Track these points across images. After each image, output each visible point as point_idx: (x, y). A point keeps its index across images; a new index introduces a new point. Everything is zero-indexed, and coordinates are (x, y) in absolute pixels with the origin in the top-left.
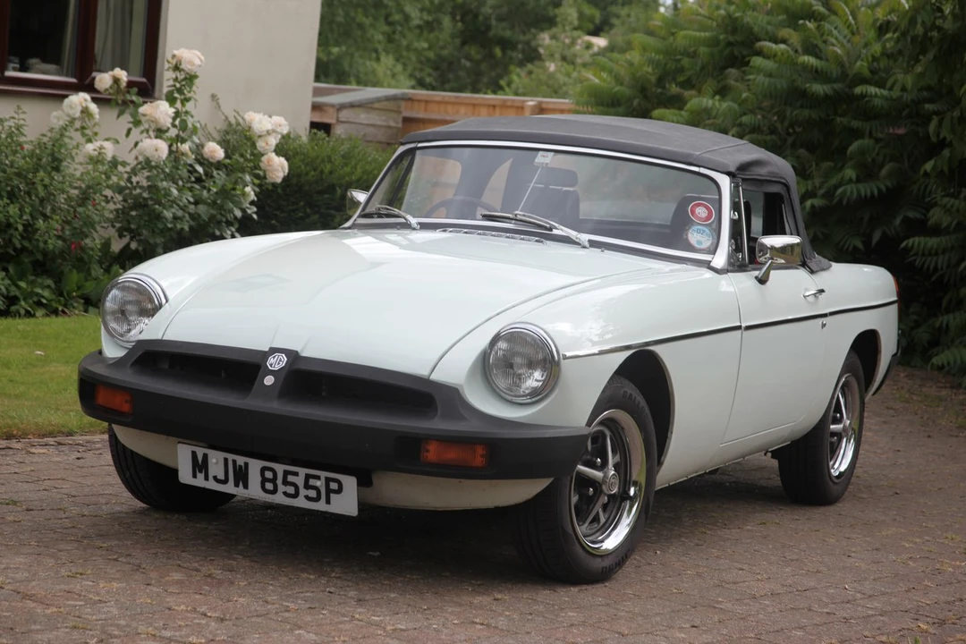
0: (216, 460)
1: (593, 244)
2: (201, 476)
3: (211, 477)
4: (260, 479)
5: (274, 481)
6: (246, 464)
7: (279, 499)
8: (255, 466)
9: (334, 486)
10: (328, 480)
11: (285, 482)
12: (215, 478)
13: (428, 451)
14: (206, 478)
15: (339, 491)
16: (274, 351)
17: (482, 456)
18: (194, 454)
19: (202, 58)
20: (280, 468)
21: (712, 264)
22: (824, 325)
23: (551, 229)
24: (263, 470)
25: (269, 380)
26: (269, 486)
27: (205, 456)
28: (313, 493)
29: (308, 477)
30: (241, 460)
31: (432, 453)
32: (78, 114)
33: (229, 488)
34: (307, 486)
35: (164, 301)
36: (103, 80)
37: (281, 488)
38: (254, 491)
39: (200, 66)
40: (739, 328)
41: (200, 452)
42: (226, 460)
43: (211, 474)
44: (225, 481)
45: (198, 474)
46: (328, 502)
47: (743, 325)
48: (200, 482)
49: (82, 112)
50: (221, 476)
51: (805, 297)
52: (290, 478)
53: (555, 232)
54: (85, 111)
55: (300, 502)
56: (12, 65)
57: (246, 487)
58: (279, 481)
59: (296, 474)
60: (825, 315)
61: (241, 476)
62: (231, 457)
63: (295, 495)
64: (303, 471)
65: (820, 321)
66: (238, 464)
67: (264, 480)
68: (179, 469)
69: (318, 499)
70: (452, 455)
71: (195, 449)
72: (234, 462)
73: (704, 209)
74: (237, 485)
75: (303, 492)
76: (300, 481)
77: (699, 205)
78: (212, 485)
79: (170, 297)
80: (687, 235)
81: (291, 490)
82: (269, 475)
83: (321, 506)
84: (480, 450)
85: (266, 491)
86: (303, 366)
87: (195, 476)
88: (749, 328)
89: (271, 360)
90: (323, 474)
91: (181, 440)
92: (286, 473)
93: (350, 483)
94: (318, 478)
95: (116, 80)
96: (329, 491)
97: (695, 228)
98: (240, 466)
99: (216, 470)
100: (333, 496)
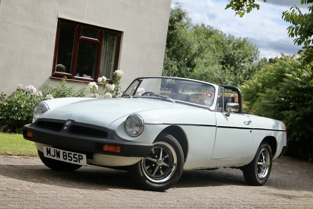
0: (52, 150)
1: (176, 102)
2: (49, 155)
3: (51, 155)
4: (63, 155)
5: (66, 156)
6: (59, 151)
7: (67, 161)
8: (61, 151)
9: (81, 157)
10: (79, 156)
11: (69, 156)
12: (52, 155)
13: (104, 148)
14: (50, 156)
15: (82, 159)
16: (68, 120)
17: (119, 149)
18: (47, 148)
19: (123, 72)
20: (67, 152)
21: (210, 109)
22: (251, 131)
23: (166, 98)
24: (63, 153)
25: (65, 128)
26: (65, 157)
27: (50, 149)
28: (75, 159)
29: (74, 155)
30: (58, 150)
31: (106, 148)
32: (92, 87)
33: (56, 158)
34: (74, 157)
35: (48, 109)
36: (100, 79)
37: (68, 158)
38: (61, 159)
39: (122, 74)
40: (215, 126)
41: (49, 148)
42: (55, 150)
44: (54, 156)
45: (48, 154)
46: (79, 162)
47: (217, 125)
48: (49, 156)
49: (93, 87)
50: (54, 155)
51: (244, 122)
52: (70, 155)
53: (167, 99)
54: (94, 87)
55: (73, 162)
56: (77, 75)
57: (59, 158)
58: (67, 156)
59: (71, 154)
60: (252, 129)
61: (58, 155)
62: (56, 149)
63: (71, 160)
64: (73, 153)
65: (250, 130)
67: (64, 156)
68: (44, 153)
69: (76, 161)
70: (111, 149)
71: (47, 147)
72: (56, 150)
73: (210, 94)
74: (57, 157)
75: (73, 159)
76: (72, 156)
77: (209, 93)
78: (51, 157)
79: (50, 108)
80: (204, 101)
81: (70, 158)
82: (65, 154)
84: (119, 148)
85: (64, 159)
86: (75, 124)
87: (47, 155)
88: (219, 127)
89: (67, 123)
90: (78, 154)
91: (44, 144)
92: (69, 154)
93: (84, 156)
94: (76, 155)
95: (103, 80)
96: (80, 159)
97: (207, 99)
99: (52, 153)
100: (80, 160)
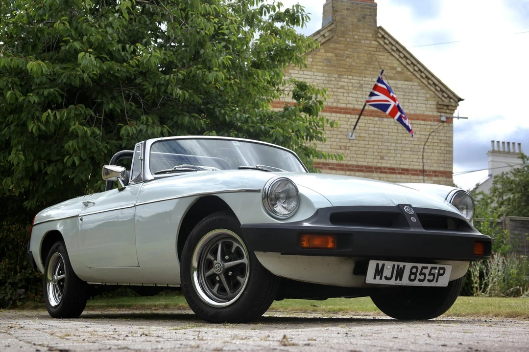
0: (389, 266)
3: (383, 277)
5: (415, 274)
6: (404, 266)
7: (416, 283)
8: (409, 266)
9: (441, 272)
10: (440, 269)
11: (421, 274)
12: (386, 278)
14: (381, 279)
15: (443, 274)
18: (378, 265)
20: (420, 266)
24: (412, 268)
26: (413, 277)
27: (383, 265)
28: (431, 277)
29: (431, 269)
30: (402, 265)
33: (392, 282)
34: (430, 274)
37: (418, 277)
38: (405, 281)
41: (381, 263)
42: (394, 265)
43: (384, 275)
44: (390, 279)
45: (377, 276)
46: (437, 281)
48: (378, 281)
50: (389, 276)
52: (424, 271)
55: (426, 284)
57: (401, 280)
58: (418, 273)
59: (427, 268)
61: (400, 274)
62: (396, 263)
63: (424, 280)
64: (430, 266)
66: (400, 267)
67: (411, 273)
69: (433, 281)
71: (379, 261)
72: (398, 266)
74: (396, 279)
75: (428, 277)
76: (427, 271)
78: (384, 282)
81: (422, 277)
82: (414, 270)
83: (433, 284)
85: (411, 280)
87: (375, 278)
90: (439, 266)
92: (423, 268)
93: (449, 268)
94: (435, 268)
96: (439, 275)
98: (401, 268)
99: (387, 272)
100: (439, 277)
